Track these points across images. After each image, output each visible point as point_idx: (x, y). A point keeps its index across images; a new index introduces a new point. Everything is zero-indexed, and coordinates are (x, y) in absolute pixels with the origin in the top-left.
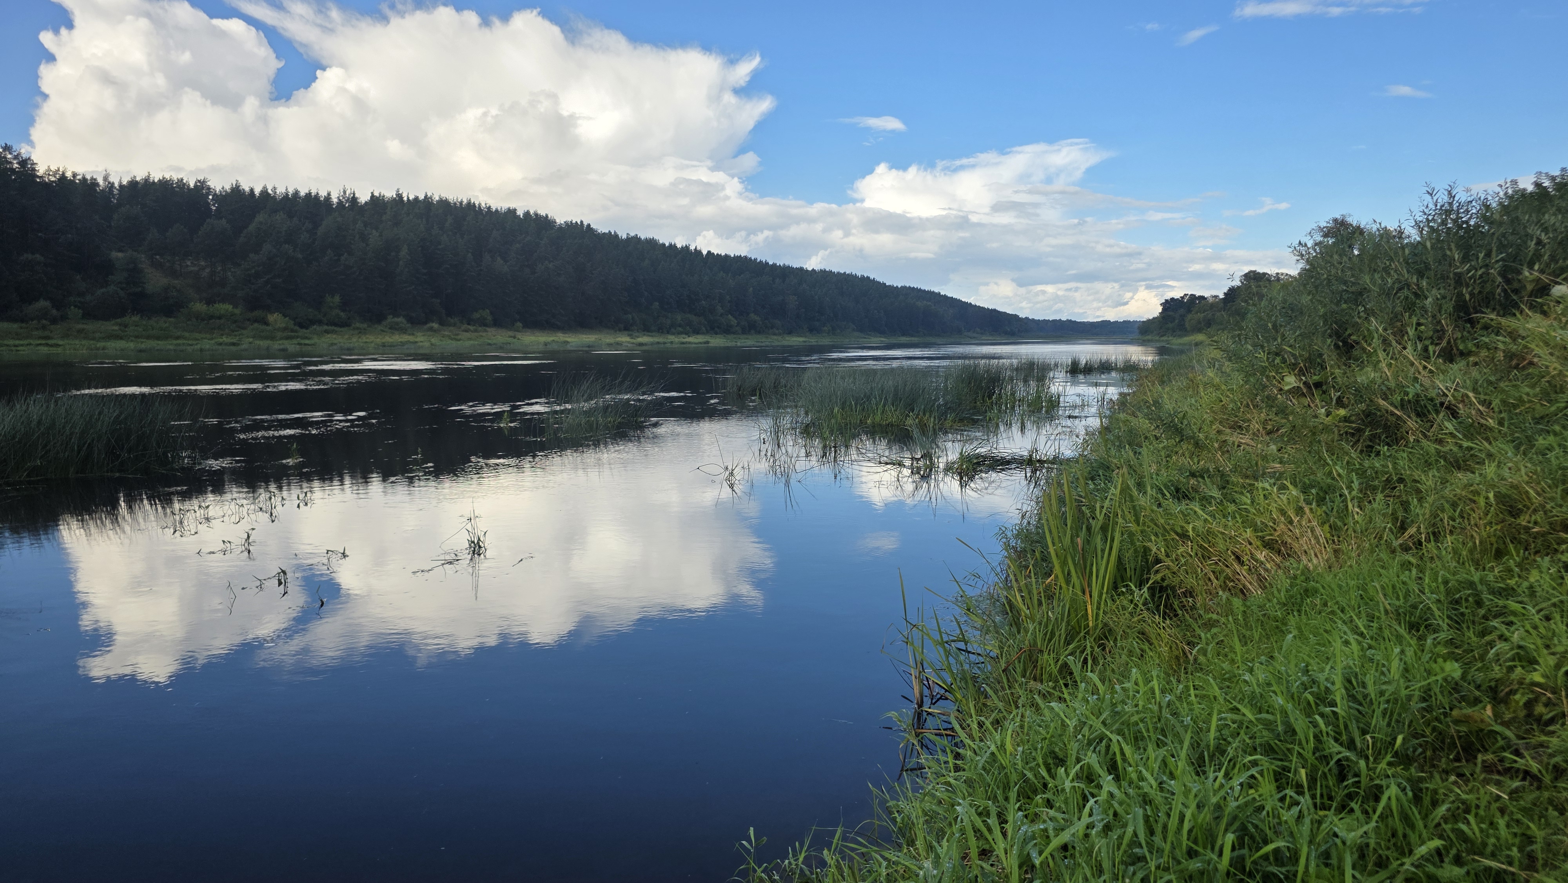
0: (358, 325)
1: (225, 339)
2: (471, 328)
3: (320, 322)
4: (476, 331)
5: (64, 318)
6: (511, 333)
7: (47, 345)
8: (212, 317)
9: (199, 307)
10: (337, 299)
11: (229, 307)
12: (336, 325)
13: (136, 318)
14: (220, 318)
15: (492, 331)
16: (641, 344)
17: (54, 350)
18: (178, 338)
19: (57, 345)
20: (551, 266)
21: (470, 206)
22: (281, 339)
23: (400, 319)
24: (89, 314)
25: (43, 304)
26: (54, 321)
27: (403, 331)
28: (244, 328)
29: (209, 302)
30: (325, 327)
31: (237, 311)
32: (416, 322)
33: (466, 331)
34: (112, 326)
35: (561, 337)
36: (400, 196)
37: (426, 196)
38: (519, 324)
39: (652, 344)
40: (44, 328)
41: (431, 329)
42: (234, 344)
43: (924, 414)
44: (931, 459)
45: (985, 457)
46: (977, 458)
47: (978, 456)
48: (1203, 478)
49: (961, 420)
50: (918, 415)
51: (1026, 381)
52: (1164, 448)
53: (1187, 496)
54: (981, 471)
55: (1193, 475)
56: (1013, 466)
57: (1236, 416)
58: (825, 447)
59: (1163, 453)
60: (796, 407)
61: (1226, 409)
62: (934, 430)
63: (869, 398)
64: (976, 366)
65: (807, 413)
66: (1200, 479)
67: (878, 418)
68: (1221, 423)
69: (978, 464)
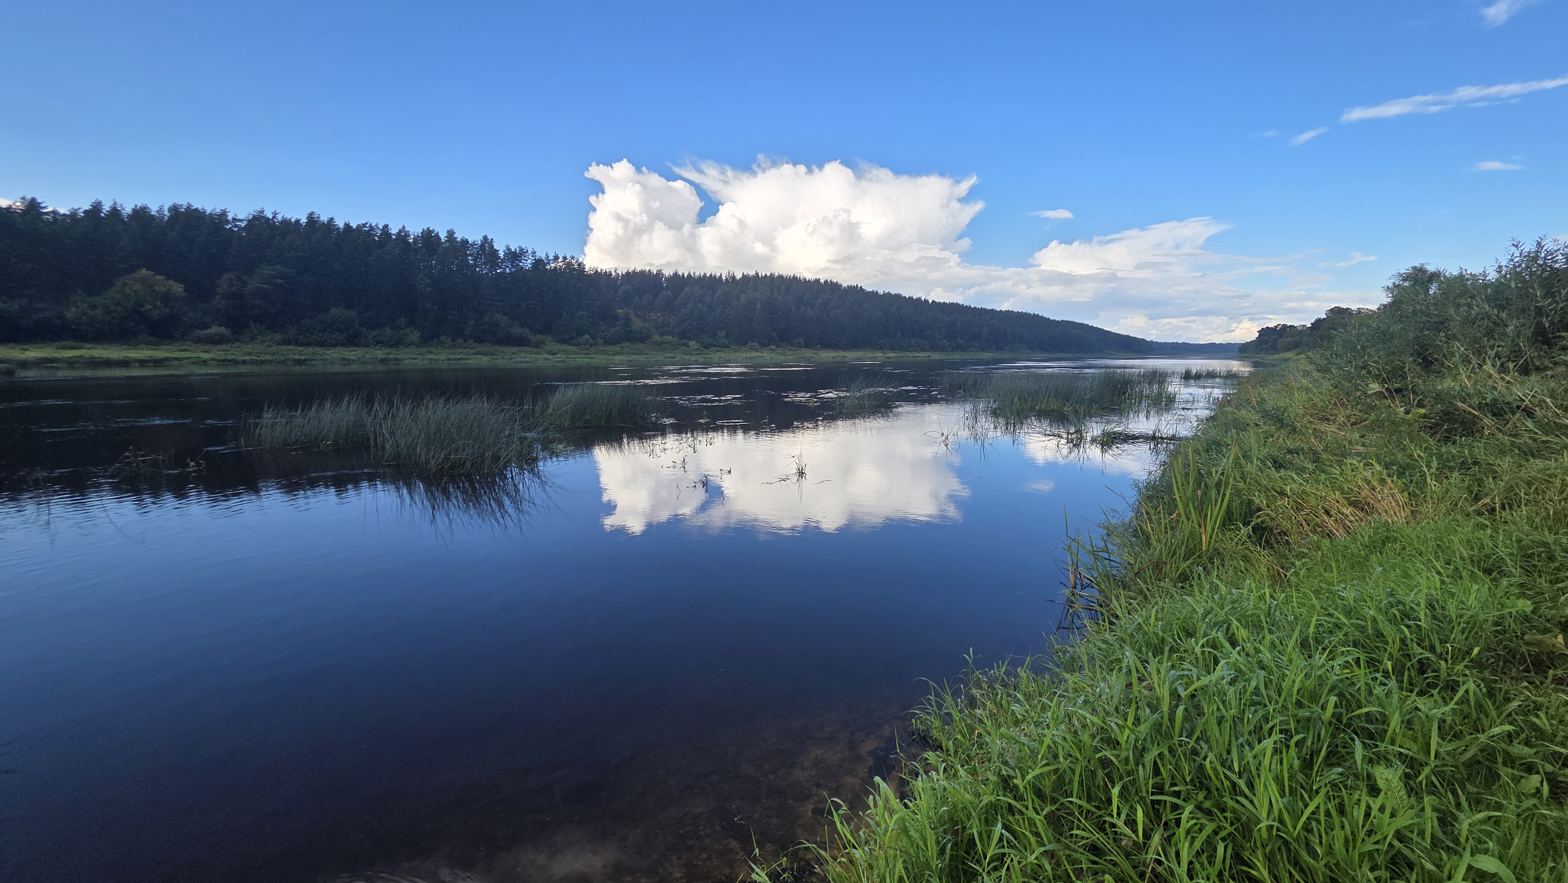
0: (733, 347)
1: (669, 355)
2: (793, 348)
3: (715, 346)
4: (795, 350)
5: (596, 344)
6: (815, 352)
7: (588, 358)
8: (662, 343)
9: (657, 338)
10: (724, 332)
11: (670, 337)
12: (722, 347)
13: (628, 344)
14: (666, 343)
15: (804, 350)
16: (889, 358)
17: (591, 360)
18: (646, 354)
19: (593, 358)
20: (838, 312)
21: (795, 278)
22: (696, 355)
23: (756, 344)
24: (607, 342)
25: (587, 336)
26: (591, 346)
27: (757, 350)
28: (678, 349)
29: (662, 335)
30: (717, 348)
31: (675, 340)
32: (764, 345)
33: (790, 350)
34: (616, 348)
35: (842, 353)
36: (757, 274)
37: (771, 274)
38: (819, 346)
39: (896, 357)
40: (587, 349)
41: (771, 349)
42: (672, 358)
43: (1077, 404)
44: (1081, 434)
45: (1120, 434)
46: (1115, 434)
47: (1114, 433)
48: (1298, 454)
49: (1103, 409)
50: (1072, 405)
51: (1150, 383)
52: (1262, 432)
53: (1283, 466)
54: (1117, 443)
55: (1290, 452)
56: (1141, 440)
57: (1325, 412)
58: (1007, 424)
59: (1261, 436)
60: (988, 397)
61: (1316, 406)
62: (1084, 414)
63: (1037, 393)
64: (1114, 373)
65: (995, 401)
66: (1295, 455)
67: (1043, 407)
68: (1311, 416)
69: (1115, 438)
